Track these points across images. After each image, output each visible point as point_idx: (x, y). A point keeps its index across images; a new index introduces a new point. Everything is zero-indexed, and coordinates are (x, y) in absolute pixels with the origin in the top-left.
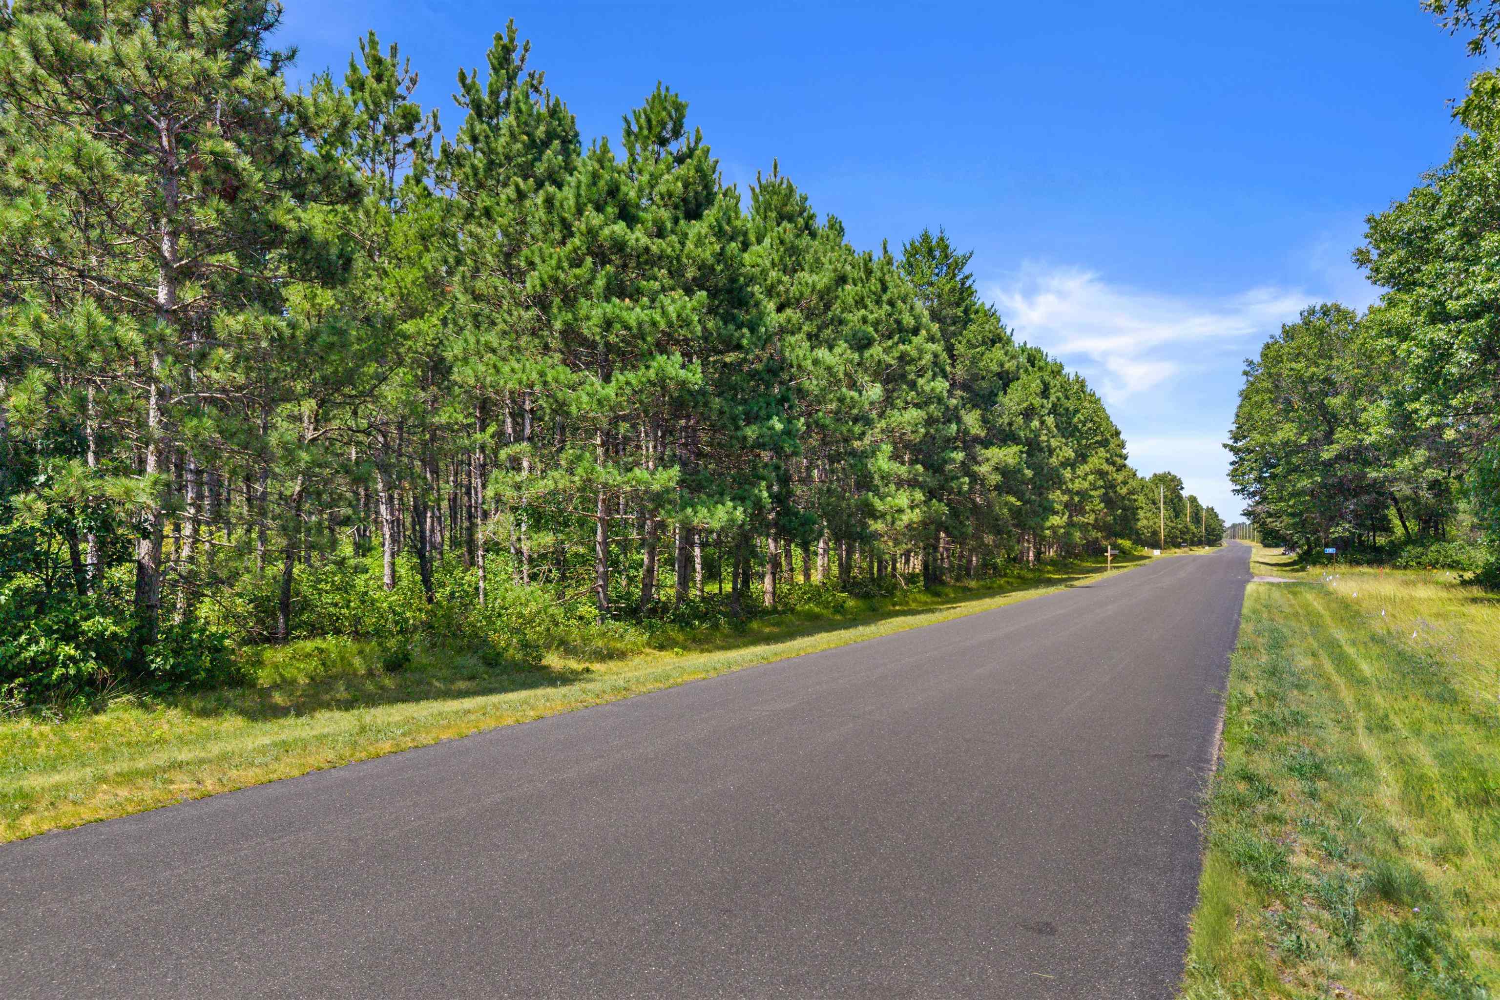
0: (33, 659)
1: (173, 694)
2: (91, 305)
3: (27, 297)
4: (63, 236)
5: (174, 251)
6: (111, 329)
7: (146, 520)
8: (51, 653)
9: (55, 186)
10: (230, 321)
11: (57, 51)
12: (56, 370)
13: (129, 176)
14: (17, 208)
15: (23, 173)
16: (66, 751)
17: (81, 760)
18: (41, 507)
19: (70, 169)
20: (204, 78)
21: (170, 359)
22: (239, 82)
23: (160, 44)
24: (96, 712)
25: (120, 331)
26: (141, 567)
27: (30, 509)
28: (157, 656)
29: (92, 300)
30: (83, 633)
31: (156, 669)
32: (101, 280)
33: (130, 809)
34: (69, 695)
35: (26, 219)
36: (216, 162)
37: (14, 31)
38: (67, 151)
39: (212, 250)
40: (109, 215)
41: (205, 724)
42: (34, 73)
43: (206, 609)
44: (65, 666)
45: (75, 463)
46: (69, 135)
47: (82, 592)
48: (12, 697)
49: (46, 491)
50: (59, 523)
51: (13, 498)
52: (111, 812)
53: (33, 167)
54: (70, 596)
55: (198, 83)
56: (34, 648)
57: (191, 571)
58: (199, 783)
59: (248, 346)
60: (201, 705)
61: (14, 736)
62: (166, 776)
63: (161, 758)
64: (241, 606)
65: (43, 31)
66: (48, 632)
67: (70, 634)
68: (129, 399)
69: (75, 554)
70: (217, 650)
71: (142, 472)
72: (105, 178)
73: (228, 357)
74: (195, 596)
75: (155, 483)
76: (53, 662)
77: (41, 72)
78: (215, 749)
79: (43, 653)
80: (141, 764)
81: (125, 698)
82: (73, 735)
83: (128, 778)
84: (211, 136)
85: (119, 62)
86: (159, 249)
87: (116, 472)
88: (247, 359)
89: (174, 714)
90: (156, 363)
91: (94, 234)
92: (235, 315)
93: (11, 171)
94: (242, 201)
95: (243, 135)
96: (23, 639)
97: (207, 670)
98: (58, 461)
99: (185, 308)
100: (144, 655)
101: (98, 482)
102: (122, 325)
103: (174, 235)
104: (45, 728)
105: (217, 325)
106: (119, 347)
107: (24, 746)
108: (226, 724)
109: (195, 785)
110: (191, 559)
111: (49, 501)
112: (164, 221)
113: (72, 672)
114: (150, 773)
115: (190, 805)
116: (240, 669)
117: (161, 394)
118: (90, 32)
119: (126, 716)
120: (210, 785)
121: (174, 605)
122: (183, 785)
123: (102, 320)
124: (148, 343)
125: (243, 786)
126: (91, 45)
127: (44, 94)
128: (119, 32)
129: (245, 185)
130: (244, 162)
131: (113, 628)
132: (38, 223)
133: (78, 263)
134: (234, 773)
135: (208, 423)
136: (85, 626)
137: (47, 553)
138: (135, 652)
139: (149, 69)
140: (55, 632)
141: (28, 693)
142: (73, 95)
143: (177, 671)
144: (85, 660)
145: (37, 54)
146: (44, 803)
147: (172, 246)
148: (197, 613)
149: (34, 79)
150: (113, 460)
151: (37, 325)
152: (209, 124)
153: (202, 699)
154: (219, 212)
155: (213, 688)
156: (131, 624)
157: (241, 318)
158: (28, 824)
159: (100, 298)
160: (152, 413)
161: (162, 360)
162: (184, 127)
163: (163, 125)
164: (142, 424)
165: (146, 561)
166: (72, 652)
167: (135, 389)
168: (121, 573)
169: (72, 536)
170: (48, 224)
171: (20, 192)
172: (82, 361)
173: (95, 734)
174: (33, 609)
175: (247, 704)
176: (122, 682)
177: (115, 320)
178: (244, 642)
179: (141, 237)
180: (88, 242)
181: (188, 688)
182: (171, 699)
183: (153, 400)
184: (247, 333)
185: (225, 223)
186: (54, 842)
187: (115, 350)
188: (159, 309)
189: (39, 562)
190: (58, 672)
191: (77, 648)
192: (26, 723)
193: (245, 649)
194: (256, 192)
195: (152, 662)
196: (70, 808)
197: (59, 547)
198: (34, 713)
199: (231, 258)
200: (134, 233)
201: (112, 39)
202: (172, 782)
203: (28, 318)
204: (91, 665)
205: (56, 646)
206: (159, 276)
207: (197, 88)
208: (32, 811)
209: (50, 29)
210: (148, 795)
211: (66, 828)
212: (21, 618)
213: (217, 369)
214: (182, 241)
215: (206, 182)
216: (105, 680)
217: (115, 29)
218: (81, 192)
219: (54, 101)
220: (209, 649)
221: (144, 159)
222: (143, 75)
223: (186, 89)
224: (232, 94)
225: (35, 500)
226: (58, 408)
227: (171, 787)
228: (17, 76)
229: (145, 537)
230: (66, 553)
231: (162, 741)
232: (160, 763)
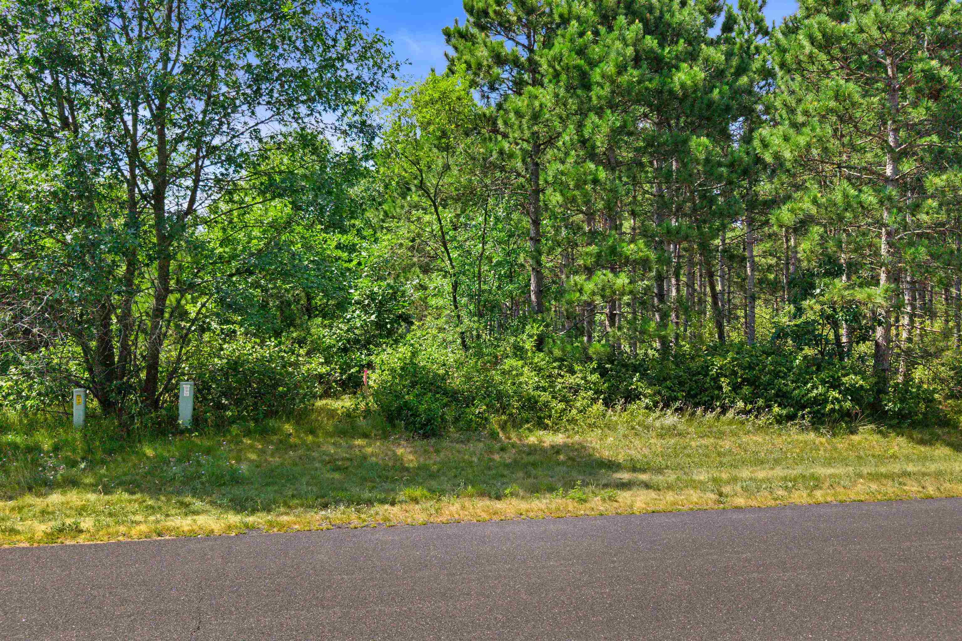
0: (814, 398)
1: (901, 428)
2: (845, 184)
3: (808, 184)
4: (829, 145)
5: (896, 141)
6: (857, 196)
7: (880, 315)
8: (824, 395)
9: (824, 117)
10: (937, 180)
11: (824, 36)
12: (825, 226)
13: (867, 99)
14: (802, 134)
15: (806, 113)
16: (836, 455)
17: (845, 461)
18: (818, 307)
19: (832, 104)
20: (917, 23)
21: (895, 210)
22: (940, 19)
23: (886, 11)
24: (852, 433)
25: (863, 197)
26: (877, 345)
27: (812, 309)
28: (889, 402)
29: (845, 181)
30: (843, 383)
31: (888, 410)
32: (849, 168)
33: (879, 497)
34: (836, 421)
35: (808, 139)
36: (925, 77)
37: (800, 32)
38: (831, 93)
39: (921, 135)
40: (855, 126)
41: (923, 449)
42: (811, 53)
43: (919, 373)
44: (833, 403)
45: (836, 281)
46: (831, 84)
47: (841, 359)
48: (804, 419)
49: (821, 298)
50: (828, 317)
51: (803, 302)
52: (867, 497)
53: (810, 108)
54: (836, 361)
55: (912, 28)
56: (815, 391)
57: (909, 348)
58: (923, 488)
59: (950, 195)
60: (920, 436)
61: (806, 442)
62: (901, 480)
63: (896, 468)
64: (945, 372)
65: (816, 26)
66: (823, 382)
67: (835, 384)
68: (868, 239)
69: (838, 337)
70: (930, 401)
71: (877, 284)
72: (853, 104)
73: (935, 204)
74: (911, 364)
75: (886, 291)
76: (826, 401)
77: (816, 51)
78: (933, 467)
79: (821, 395)
80: (883, 470)
81: (870, 426)
82: (840, 446)
83: (875, 477)
84: (921, 60)
85: (861, 30)
86: (886, 141)
87: (861, 286)
88: (949, 204)
89: (901, 440)
90: (885, 214)
91: (846, 140)
92: (939, 176)
93: (799, 113)
94: (944, 97)
95: (944, 53)
96: (809, 385)
97: (924, 414)
98: (827, 280)
99: (904, 176)
100: (881, 401)
101: (852, 291)
102: (864, 193)
103: (896, 131)
104: (823, 440)
105: (927, 184)
106: (862, 207)
107: (811, 449)
108: (937, 451)
109: (921, 490)
110: (909, 340)
111: (823, 304)
112: (890, 122)
113: (837, 407)
114: (890, 476)
115: (918, 501)
116: (946, 415)
117: (889, 234)
118: (842, 17)
119: (870, 438)
120: (931, 490)
121: (897, 370)
122: (912, 487)
123: (853, 192)
124: (881, 203)
125: (955, 495)
126: (844, 25)
127: (816, 63)
128: (861, 12)
129: (946, 87)
130: (946, 71)
131: (861, 382)
132: (814, 140)
133: (836, 160)
134: (948, 485)
135: (922, 250)
136: (844, 380)
137: (821, 335)
138: (875, 398)
139: (879, 29)
140: (827, 382)
141: (813, 418)
142: (832, 59)
143: (903, 412)
144: (845, 401)
145: (812, 40)
146: (827, 484)
147: (895, 138)
148: (913, 375)
149: (811, 56)
150: (859, 277)
151: (815, 201)
152: (920, 52)
153: (921, 433)
154: (928, 109)
155: (927, 426)
156: (873, 380)
157: (944, 177)
158: (818, 494)
159: (849, 179)
160: (883, 246)
161: (890, 213)
162: (903, 59)
163: (888, 61)
164: (877, 254)
165: (880, 341)
166: (837, 395)
167: (873, 232)
168: (865, 348)
169: (835, 325)
170: (820, 140)
171: (803, 124)
172: (841, 218)
173: (852, 446)
174: (814, 368)
175: (953, 439)
176: (867, 416)
177: (860, 191)
178: (947, 397)
179: (875, 136)
180: (843, 145)
181: (910, 425)
182: (898, 430)
183: (884, 238)
184: (948, 186)
185: (931, 115)
186: (834, 510)
187: (860, 209)
188: (887, 180)
189: (817, 340)
190: (829, 407)
191: (840, 393)
192: (812, 435)
193: (950, 401)
194: (954, 89)
195: (886, 405)
196: (842, 490)
197: (828, 333)
198: (816, 430)
199: (935, 138)
200: (870, 135)
201: (856, 17)
202: (905, 485)
203: (809, 197)
204: (848, 404)
205: (828, 391)
206: (887, 158)
207: (911, 31)
208: (821, 488)
209: (820, 23)
210: (890, 490)
211: (841, 502)
212: (807, 373)
213: (927, 213)
214: (902, 133)
215: (918, 91)
216: (857, 414)
217: (858, 10)
218: (838, 116)
219: (822, 66)
220: (924, 399)
221: (875, 86)
222: (876, 34)
223: (904, 34)
224: (936, 27)
225: (815, 304)
226: (827, 248)
227: (905, 488)
228: (801, 57)
229: (880, 325)
230: (832, 336)
231: (894, 457)
232: (896, 471)
